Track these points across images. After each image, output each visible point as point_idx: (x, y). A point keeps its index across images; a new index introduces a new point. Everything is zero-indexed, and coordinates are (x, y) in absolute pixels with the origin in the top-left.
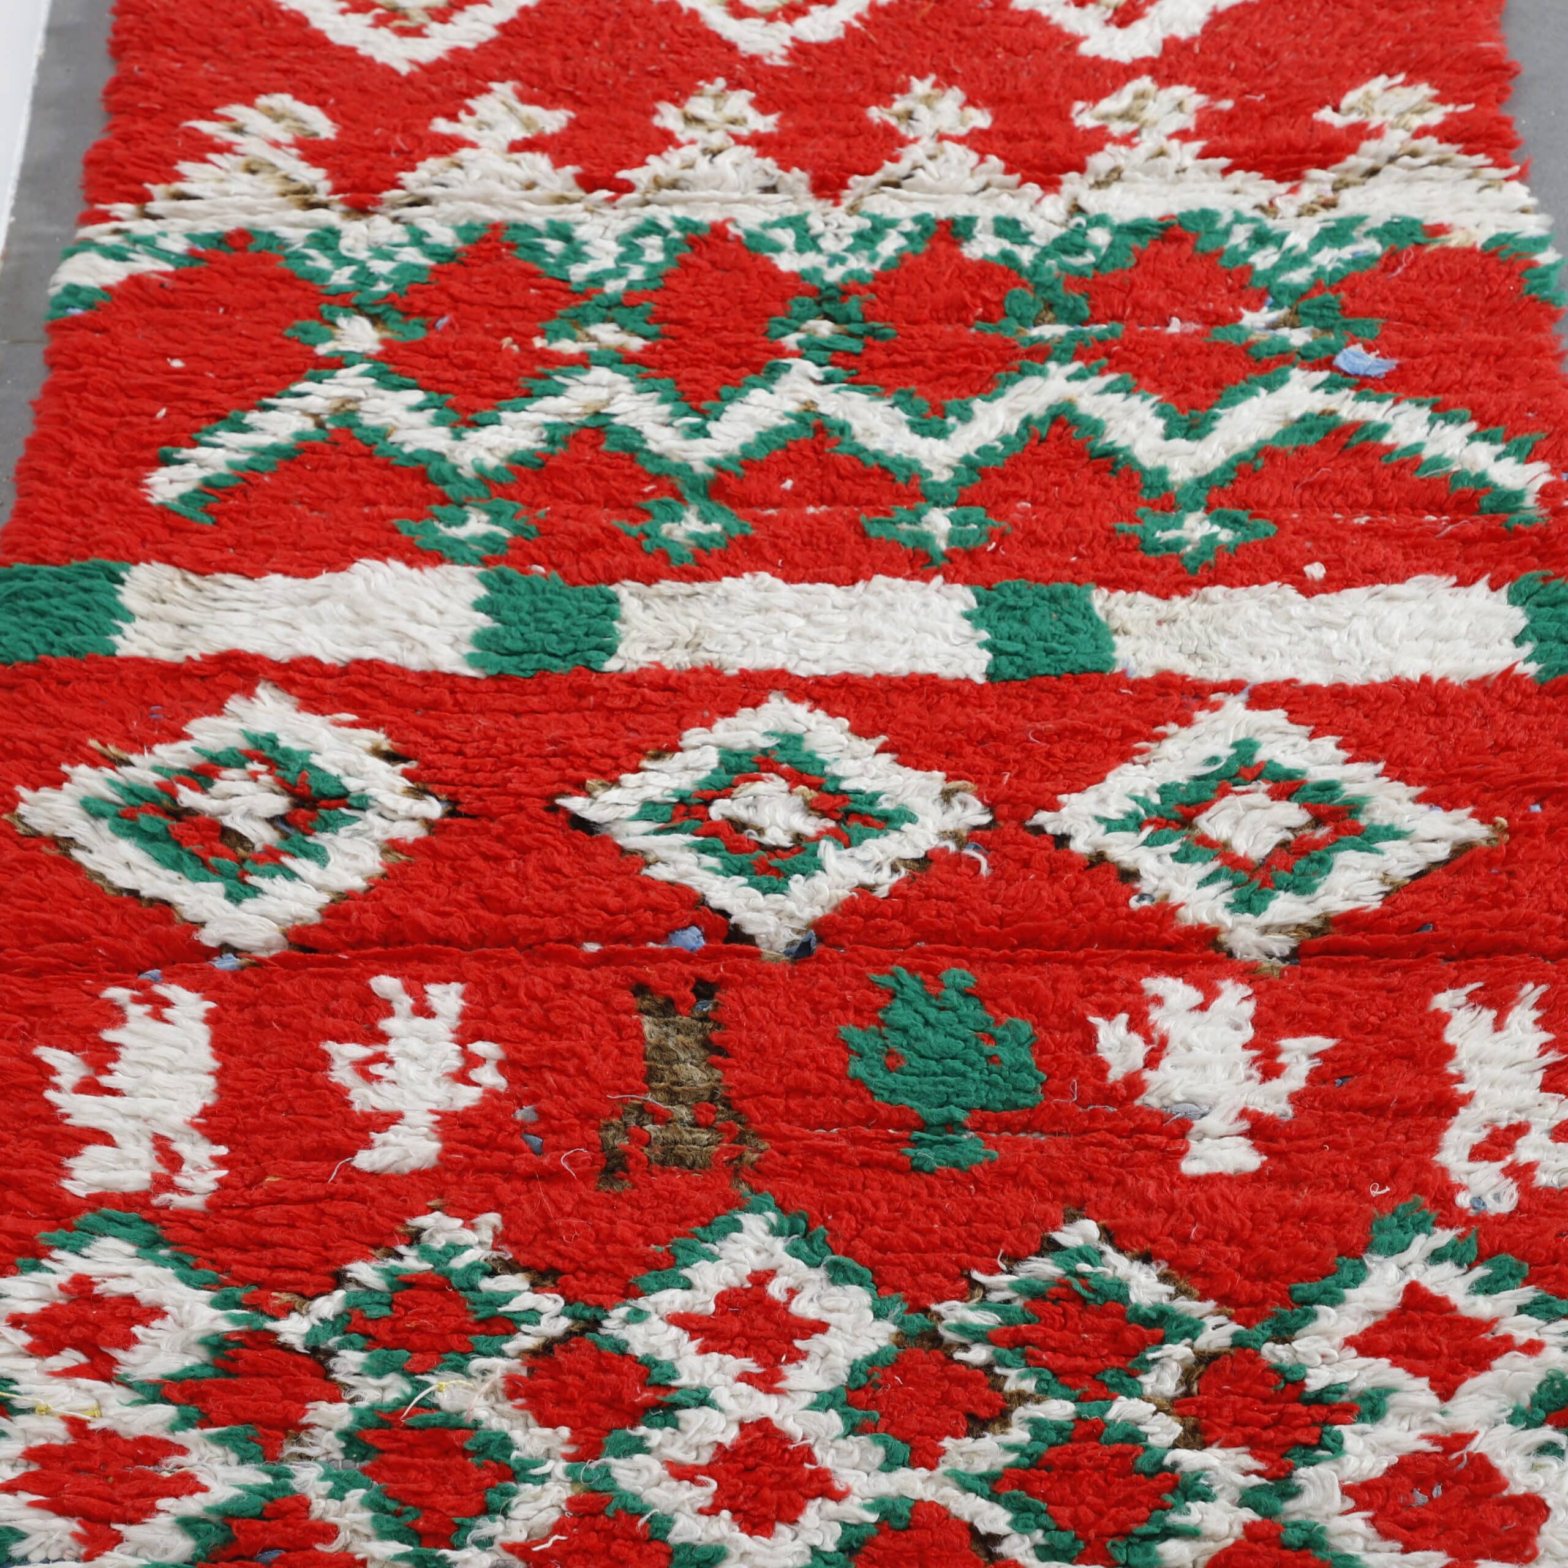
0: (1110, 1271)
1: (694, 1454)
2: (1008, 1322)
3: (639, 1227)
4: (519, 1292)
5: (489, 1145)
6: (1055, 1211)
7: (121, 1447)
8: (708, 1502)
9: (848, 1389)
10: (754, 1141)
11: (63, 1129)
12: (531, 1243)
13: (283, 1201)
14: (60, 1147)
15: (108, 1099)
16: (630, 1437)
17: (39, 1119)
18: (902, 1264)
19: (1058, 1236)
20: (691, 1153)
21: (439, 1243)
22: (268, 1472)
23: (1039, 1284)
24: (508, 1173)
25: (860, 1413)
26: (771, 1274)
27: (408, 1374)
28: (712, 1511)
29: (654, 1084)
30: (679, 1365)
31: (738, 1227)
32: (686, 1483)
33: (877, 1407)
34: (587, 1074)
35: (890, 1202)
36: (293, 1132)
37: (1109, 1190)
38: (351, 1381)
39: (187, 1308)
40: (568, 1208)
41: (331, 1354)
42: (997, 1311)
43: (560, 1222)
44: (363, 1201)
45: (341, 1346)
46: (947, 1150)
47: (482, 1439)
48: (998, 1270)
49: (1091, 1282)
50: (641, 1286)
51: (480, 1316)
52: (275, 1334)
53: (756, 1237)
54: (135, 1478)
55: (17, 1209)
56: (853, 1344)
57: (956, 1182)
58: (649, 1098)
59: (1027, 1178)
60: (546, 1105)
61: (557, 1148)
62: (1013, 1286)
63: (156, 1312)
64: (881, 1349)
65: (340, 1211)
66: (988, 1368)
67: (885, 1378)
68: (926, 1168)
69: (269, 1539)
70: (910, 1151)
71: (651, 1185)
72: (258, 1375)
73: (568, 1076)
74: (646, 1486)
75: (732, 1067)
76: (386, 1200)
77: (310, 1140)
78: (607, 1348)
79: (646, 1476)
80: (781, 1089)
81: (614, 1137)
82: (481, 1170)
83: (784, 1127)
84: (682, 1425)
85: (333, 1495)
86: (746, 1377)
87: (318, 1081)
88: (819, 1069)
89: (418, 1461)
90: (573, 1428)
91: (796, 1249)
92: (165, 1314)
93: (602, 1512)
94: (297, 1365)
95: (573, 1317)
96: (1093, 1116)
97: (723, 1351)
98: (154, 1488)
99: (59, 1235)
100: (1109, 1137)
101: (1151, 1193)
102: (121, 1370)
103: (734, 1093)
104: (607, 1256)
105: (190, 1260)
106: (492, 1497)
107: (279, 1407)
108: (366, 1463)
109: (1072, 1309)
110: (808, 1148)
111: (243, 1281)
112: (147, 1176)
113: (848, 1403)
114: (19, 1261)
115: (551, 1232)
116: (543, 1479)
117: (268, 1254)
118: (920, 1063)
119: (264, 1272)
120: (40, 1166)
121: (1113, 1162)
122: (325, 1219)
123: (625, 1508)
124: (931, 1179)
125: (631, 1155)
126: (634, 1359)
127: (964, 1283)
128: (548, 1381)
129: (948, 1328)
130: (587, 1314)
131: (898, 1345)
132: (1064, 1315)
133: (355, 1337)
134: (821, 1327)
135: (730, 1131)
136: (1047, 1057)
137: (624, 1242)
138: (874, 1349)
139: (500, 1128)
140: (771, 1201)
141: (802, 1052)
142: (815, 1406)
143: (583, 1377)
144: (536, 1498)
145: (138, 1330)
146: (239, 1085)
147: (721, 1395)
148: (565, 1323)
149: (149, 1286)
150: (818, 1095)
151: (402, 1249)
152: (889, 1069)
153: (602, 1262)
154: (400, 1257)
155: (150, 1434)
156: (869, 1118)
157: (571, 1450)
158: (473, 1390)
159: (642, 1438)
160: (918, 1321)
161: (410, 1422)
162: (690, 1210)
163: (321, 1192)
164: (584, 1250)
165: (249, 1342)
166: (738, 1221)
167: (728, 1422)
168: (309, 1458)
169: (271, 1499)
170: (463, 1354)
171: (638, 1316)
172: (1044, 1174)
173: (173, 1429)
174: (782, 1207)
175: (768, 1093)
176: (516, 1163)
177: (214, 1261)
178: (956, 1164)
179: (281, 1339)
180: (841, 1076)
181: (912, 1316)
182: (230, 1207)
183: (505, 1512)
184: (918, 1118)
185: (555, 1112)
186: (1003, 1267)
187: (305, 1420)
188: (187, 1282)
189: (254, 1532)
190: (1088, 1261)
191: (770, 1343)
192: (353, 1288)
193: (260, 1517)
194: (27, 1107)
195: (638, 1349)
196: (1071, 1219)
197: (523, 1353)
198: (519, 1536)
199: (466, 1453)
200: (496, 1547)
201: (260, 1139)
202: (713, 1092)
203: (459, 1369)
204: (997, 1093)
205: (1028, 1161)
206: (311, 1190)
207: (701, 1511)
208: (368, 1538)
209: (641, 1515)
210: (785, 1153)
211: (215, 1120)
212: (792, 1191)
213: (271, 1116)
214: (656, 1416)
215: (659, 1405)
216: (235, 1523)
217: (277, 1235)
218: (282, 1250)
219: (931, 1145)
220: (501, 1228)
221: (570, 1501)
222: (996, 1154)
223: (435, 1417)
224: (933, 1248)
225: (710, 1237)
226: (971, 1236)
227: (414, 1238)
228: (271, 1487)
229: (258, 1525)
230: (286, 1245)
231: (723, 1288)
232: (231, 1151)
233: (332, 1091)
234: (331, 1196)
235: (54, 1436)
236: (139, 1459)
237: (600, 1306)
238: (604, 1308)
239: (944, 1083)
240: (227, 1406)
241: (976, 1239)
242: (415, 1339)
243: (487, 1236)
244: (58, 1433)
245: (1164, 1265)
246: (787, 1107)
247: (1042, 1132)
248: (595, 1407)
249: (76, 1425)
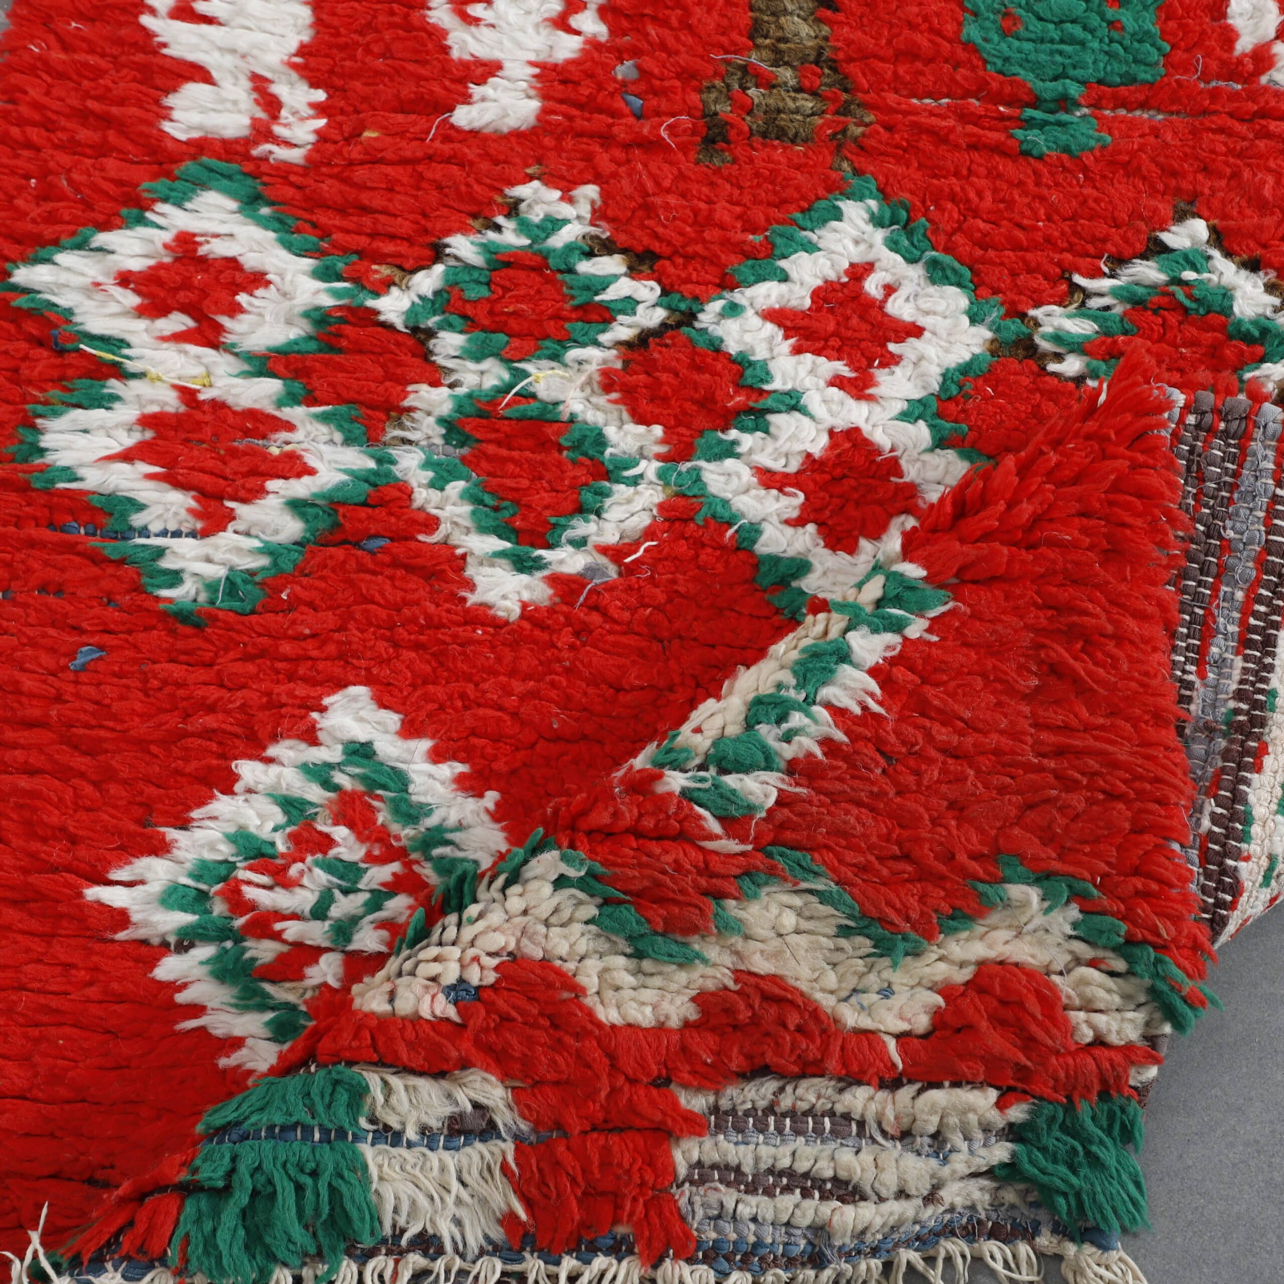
0: (1215, 278)
1: (783, 461)
2: (1106, 333)
3: (738, 209)
4: (616, 277)
5: (588, 106)
6: (1165, 209)
7: (231, 420)
8: (795, 514)
9: (938, 397)
10: (859, 112)
11: (160, 61)
12: (629, 220)
13: (382, 161)
14: (159, 81)
15: (204, 28)
16: (721, 442)
17: (134, 45)
18: (1002, 264)
19: (1165, 237)
20: (791, 123)
21: (536, 215)
22: (372, 457)
23: (1141, 291)
24: (606, 139)
25: (948, 425)
26: (869, 268)
27: (507, 361)
28: (798, 522)
29: (760, 41)
30: (773, 366)
31: (838, 215)
32: (774, 492)
33: (966, 420)
34: (690, 27)
35: (995, 191)
36: (392, 79)
37: (1223, 183)
38: (450, 364)
39: (288, 277)
40: (667, 183)
41: (431, 334)
42: (1095, 319)
43: (658, 200)
44: (461, 165)
45: (441, 328)
46: (1058, 133)
47: (577, 435)
48: (1101, 274)
49: (1196, 292)
50: (738, 278)
51: (576, 302)
52: (377, 313)
53: (856, 226)
54: (245, 453)
55: (120, 151)
56: (947, 351)
57: (1066, 170)
58: (754, 58)
59: (1139, 168)
60: (648, 63)
61: (658, 113)
62: (1114, 292)
63: (258, 280)
64: (975, 357)
65: (438, 176)
66: (1079, 380)
67: (976, 388)
68: (1035, 152)
69: (373, 528)
70: (1019, 133)
71: (751, 160)
72: (360, 352)
73: (672, 29)
74: (736, 493)
75: (841, 23)
76: (485, 166)
77: (408, 90)
78: (701, 343)
79: (735, 481)
80: (891, 52)
81: (716, 102)
82: (580, 134)
83: (891, 98)
84: (772, 430)
85: (432, 485)
86: (837, 382)
87: (416, 22)
88: (931, 30)
89: (516, 454)
90: (667, 428)
91: (896, 243)
92: (268, 283)
93: (692, 519)
94: (398, 344)
95: (669, 308)
96: (1215, 94)
97: (818, 352)
98: (263, 468)
99: (161, 185)
100: (1230, 122)
101: (1267, 192)
102: (228, 339)
103: (841, 55)
104: (704, 241)
105: (290, 221)
106: (587, 497)
107: (381, 389)
108: (465, 451)
109: (1173, 319)
110: (914, 124)
111: (344, 250)
112: (247, 121)
113: (939, 415)
114: (124, 211)
115: (649, 209)
116: (635, 481)
117: (367, 221)
118: (1037, 27)
119: (363, 241)
120: (140, 104)
121: (1231, 152)
122: (424, 185)
123: (714, 516)
124: (1039, 166)
125: (732, 126)
126: (728, 356)
127: (1064, 287)
128: (642, 377)
129: (1043, 337)
130: (683, 306)
131: (993, 353)
132: (1163, 325)
133: (455, 319)
134: (916, 331)
135: (835, 99)
136: (1172, 24)
137: (722, 227)
138: (967, 357)
139: (600, 87)
140: (873, 186)
141: (915, 10)
142: (905, 416)
143: (676, 374)
144: (629, 501)
145: (242, 298)
146: (336, 22)
147: (813, 400)
148: (659, 315)
149: (251, 250)
150: (929, 61)
151: (500, 220)
152: (1006, 33)
153: (699, 248)
154: (498, 228)
155: (257, 406)
156: (980, 89)
157: (663, 449)
158: (570, 380)
159: (735, 443)
160: (1014, 326)
161: (507, 413)
162: (790, 192)
163: (419, 154)
164: (682, 233)
165: (351, 318)
166: (838, 209)
167: (818, 431)
168: (410, 442)
169: (376, 486)
170: (560, 342)
171: (734, 310)
172: (1157, 164)
173: (280, 404)
174: (884, 194)
175: (875, 56)
176: (615, 130)
177: (315, 225)
178: (1067, 149)
179: (382, 318)
180: (955, 39)
181: (1008, 322)
182: (328, 164)
183: (598, 513)
184: (1031, 91)
185: (656, 71)
186: (1106, 270)
187: (406, 403)
188: (288, 247)
189: (360, 521)
190: (1195, 268)
191: (863, 345)
192: (452, 262)
193: (365, 504)
194: (123, 32)
195: (732, 347)
196: (1181, 217)
197: (619, 344)
198: (611, 537)
199: (561, 449)
200: (590, 546)
201: (357, 85)
202: (820, 51)
203: (555, 357)
204: (1116, 65)
205: (1142, 148)
206: (410, 149)
207: (788, 522)
208: (468, 531)
209: (729, 524)
210: (889, 128)
211: (313, 62)
212: (895, 175)
213: (368, 59)
214: (748, 421)
215: (750, 411)
216: (341, 510)
217: (377, 201)
218: (382, 218)
219: (1043, 125)
220: (599, 203)
221: (661, 507)
222: (1109, 139)
223: (531, 409)
224: (1034, 246)
225: (808, 224)
226: (1075, 233)
227: (513, 209)
228: (375, 473)
229: (363, 513)
230: (385, 212)
231: (819, 282)
232: (330, 97)
233: (430, 34)
234: (430, 158)
235: (166, 404)
236: (247, 433)
237: (696, 298)
238: (700, 300)
239: (1061, 53)
240: (330, 384)
241: (1081, 238)
242: (513, 323)
243: (585, 210)
244: (172, 403)
245: (1272, 274)
246: (895, 73)
247: (1159, 110)
248: (688, 405)
249: (187, 394)
